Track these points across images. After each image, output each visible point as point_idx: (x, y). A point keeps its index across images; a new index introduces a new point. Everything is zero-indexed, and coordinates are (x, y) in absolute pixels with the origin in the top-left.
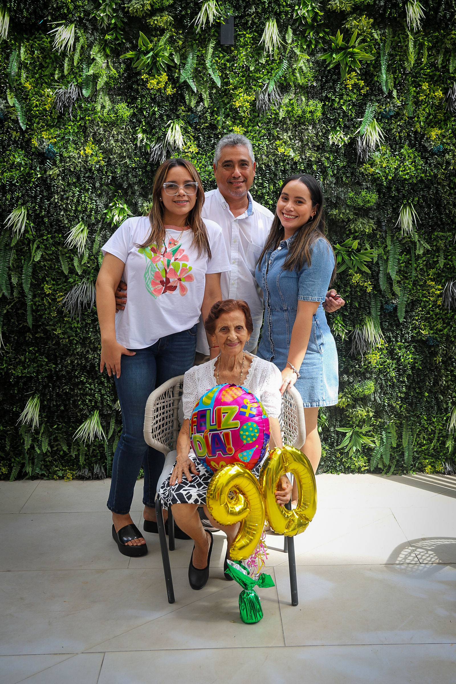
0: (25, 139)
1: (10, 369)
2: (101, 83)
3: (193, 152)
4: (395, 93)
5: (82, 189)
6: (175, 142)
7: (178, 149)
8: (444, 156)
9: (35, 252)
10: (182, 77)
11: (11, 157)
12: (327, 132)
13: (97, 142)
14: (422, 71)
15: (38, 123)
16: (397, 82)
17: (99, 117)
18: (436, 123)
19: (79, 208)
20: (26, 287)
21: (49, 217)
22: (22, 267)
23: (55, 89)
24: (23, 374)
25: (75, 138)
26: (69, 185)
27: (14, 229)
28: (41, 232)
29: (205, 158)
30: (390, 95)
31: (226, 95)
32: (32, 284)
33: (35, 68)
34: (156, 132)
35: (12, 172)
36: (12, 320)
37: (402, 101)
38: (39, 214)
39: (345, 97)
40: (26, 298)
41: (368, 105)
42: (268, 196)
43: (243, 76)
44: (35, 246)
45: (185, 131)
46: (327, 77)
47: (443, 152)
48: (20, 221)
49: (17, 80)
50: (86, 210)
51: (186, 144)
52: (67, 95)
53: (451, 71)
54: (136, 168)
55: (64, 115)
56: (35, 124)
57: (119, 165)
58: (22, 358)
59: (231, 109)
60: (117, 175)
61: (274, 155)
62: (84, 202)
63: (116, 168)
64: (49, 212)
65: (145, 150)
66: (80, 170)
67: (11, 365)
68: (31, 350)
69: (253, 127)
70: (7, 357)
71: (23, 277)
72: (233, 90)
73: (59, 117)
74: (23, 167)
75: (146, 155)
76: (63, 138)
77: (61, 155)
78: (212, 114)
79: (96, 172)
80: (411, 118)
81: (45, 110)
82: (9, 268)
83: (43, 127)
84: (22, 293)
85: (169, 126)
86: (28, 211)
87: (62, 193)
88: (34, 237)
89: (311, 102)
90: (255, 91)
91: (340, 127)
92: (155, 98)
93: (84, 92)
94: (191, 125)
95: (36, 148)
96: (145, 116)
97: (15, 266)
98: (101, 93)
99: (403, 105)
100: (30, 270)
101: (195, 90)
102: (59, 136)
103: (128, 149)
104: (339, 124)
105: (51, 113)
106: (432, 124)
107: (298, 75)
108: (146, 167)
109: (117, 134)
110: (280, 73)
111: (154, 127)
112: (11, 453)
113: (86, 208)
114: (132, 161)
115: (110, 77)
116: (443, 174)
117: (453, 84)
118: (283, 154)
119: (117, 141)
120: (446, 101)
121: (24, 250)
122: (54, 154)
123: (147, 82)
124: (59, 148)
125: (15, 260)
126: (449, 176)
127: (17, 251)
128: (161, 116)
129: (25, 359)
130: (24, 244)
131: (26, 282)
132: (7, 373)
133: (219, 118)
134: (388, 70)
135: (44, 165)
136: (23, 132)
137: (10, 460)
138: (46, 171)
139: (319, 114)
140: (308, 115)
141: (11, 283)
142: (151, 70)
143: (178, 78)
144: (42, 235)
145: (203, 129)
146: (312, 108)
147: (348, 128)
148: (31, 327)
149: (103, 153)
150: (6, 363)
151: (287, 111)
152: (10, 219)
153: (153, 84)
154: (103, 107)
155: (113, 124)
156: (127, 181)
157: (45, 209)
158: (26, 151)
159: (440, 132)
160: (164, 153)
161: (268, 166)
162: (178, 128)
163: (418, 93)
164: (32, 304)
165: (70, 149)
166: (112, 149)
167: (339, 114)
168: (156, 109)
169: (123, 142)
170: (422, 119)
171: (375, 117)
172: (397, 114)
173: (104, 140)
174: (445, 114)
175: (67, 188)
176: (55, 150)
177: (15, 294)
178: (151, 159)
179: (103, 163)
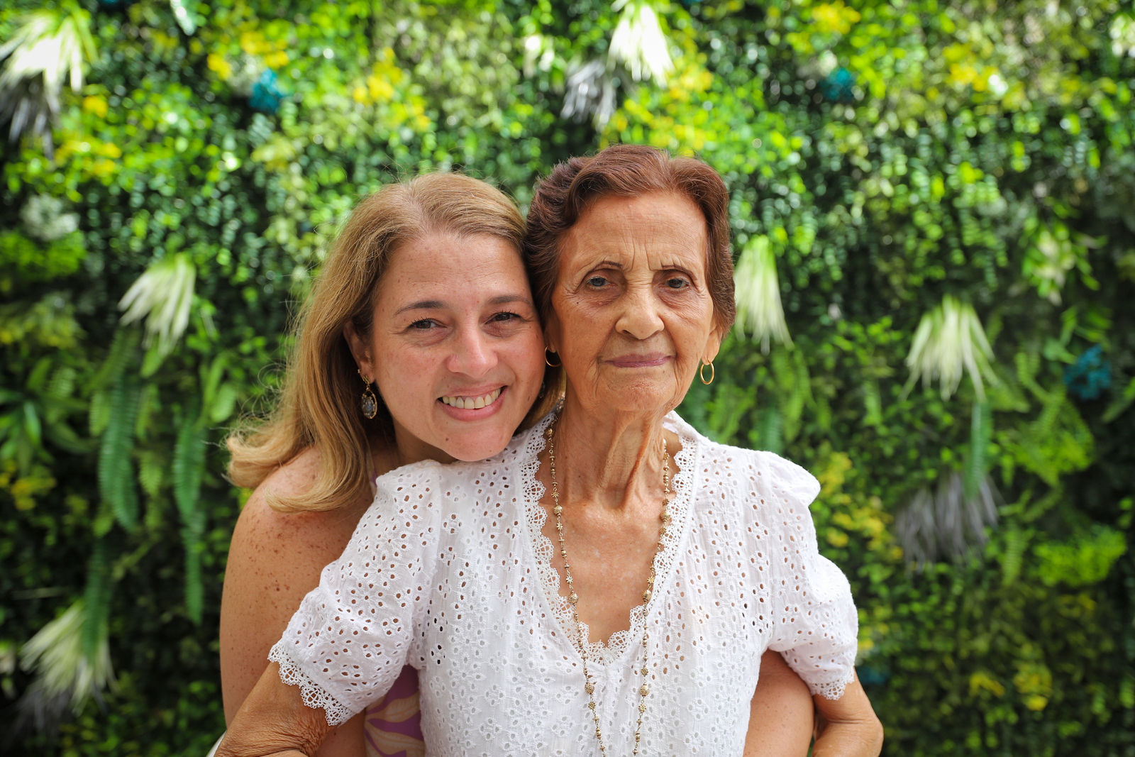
0: (194, 58)
3: (692, 88)
7: (653, 78)
9: (218, 388)
11: (150, 111)
12: (1109, 17)
13: (407, 63)
15: (232, 9)
20: (187, 500)
21: (258, 287)
22: (174, 438)
25: (343, 53)
26: (321, 189)
27: (154, 324)
28: (237, 332)
29: (731, 105)
34: (583, 32)
35: (149, 152)
36: (142, 601)
38: (229, 278)
40: (184, 532)
42: (925, 213)
44: (216, 373)
45: (670, 25)
48: (173, 299)
51: (673, 65)
54: (521, 138)
56: (222, 13)
57: (473, 129)
58: (168, 716)
60: (469, 159)
61: (942, 88)
63: (462, 138)
64: (259, 270)
65: (548, 85)
66: (355, 148)
67: (130, 739)
68: (194, 694)
69: (876, 8)
70: (119, 715)
71: (178, 467)
74: (184, 138)
75: (552, 98)
76: (305, 53)
77: (299, 105)
79: (401, 152)
83: (245, 20)
84: (173, 518)
85: (622, 11)
86: (198, 268)
87: (300, 215)
88: (212, 347)
94: (688, 9)
95: (225, 83)
97: (153, 433)
100: (200, 447)
102: (291, 46)
103: (498, 82)
108: (552, 134)
114: (510, 118)
118: (970, 89)
119: (464, 59)
121: (182, 386)
122: (278, 99)
124: (294, 82)
125: (156, 417)
127: (162, 388)
129: (177, 718)
130: (181, 368)
131: (187, 481)
135: (248, 131)
136: (185, 39)
138: (250, 148)
141: (139, 488)
144: (236, 341)
145: (725, 17)
148: (197, 620)
149: (423, 95)
150: (116, 734)
152: (140, 293)
156: (495, 174)
157: (248, 264)
158: (195, 91)
160: (609, 93)
161: (923, 124)
162: (649, 15)
164: (202, 552)
165: (327, 83)
166: (450, 83)
169: (484, 62)
175: (315, 201)
176: (281, 87)
177: (153, 520)
178: (568, 111)
179: (424, 124)
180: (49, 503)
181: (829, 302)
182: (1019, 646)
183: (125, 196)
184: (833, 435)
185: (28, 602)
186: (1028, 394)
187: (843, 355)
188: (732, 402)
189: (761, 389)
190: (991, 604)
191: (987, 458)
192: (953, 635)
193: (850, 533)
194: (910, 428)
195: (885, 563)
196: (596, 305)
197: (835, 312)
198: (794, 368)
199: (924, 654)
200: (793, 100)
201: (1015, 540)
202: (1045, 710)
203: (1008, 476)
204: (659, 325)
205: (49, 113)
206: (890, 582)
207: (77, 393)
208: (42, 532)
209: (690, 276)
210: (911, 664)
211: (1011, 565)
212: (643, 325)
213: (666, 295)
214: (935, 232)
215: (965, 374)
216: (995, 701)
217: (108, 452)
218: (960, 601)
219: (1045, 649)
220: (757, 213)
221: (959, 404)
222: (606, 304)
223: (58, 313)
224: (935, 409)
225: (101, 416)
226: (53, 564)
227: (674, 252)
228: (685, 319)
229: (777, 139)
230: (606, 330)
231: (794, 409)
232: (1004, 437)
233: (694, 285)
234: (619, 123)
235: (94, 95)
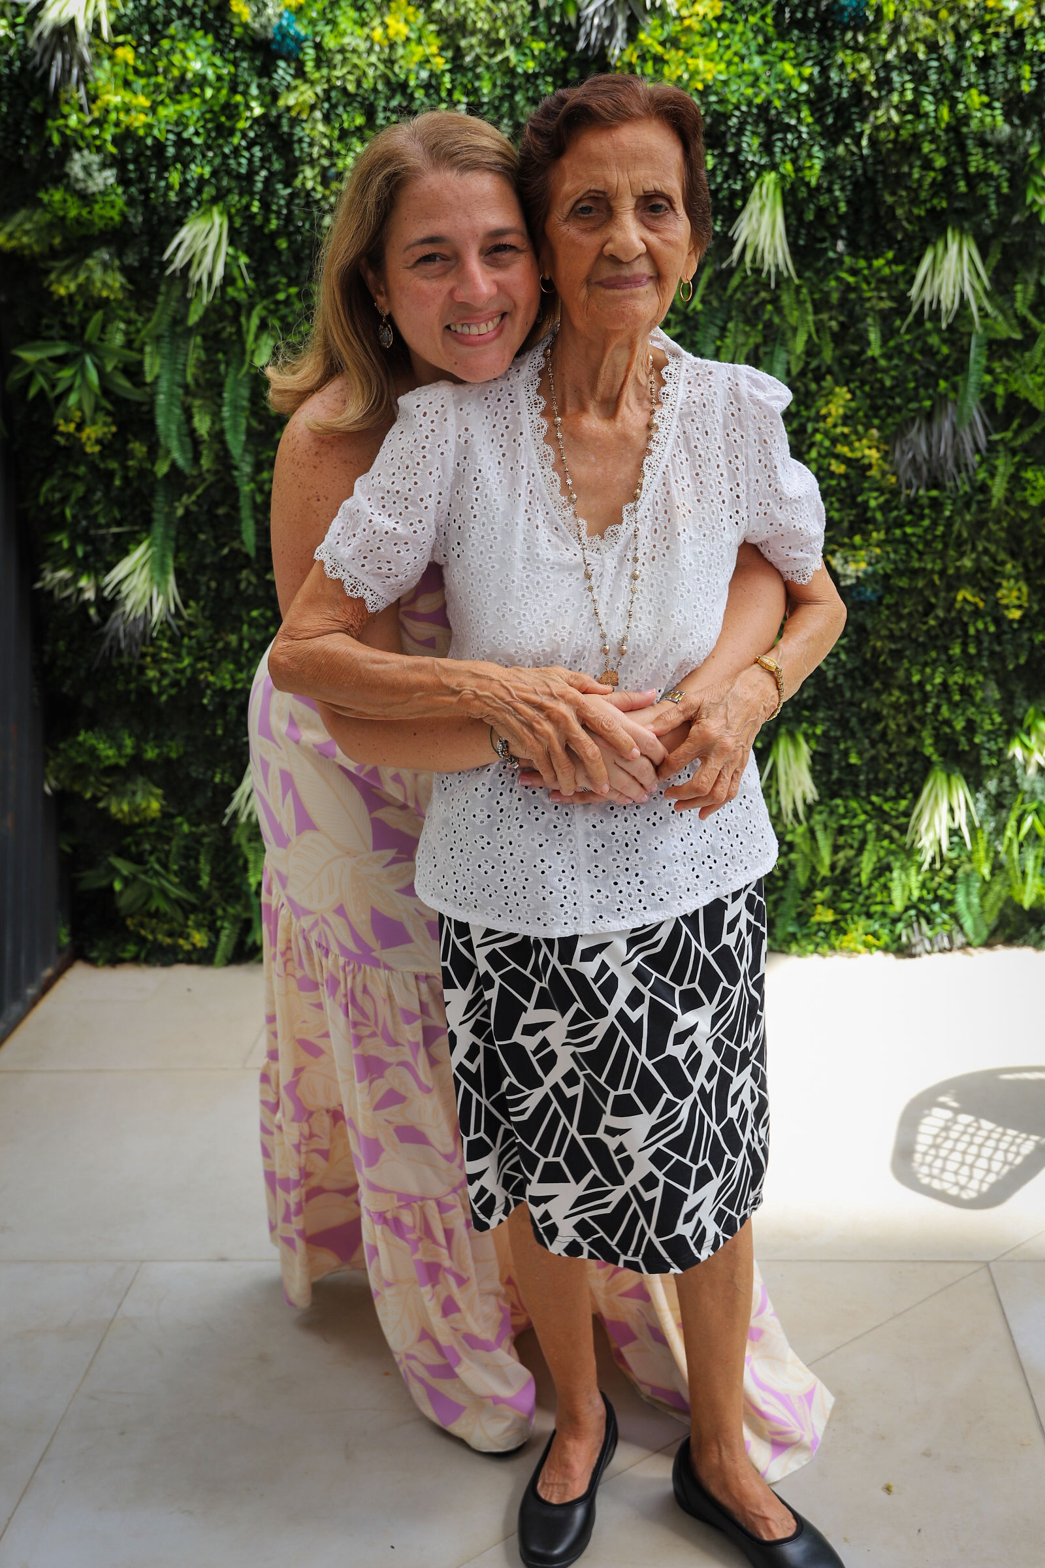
1: (202, 670)
3: (705, 16)
9: (257, 338)
11: (177, 59)
20: (236, 443)
21: (289, 235)
22: (221, 385)
24: (235, 682)
26: (344, 135)
27: (195, 275)
28: (272, 281)
29: (743, 34)
32: (250, 432)
35: (179, 102)
36: (202, 537)
38: (262, 227)
40: (236, 473)
42: (931, 142)
44: (255, 321)
48: (211, 250)
54: (536, 75)
57: (488, 67)
58: (233, 639)
60: (485, 100)
63: (478, 77)
64: (289, 219)
65: (562, 17)
66: (375, 90)
67: (201, 659)
68: (254, 619)
70: (190, 638)
71: (226, 412)
74: (211, 86)
75: (565, 32)
77: (318, 47)
79: (419, 94)
82: (186, 387)
84: (224, 459)
86: (230, 218)
87: (325, 162)
88: (250, 296)
95: (245, 26)
97: (202, 381)
100: (245, 392)
103: (512, 17)
108: (565, 70)
112: (216, 895)
114: (525, 54)
121: (225, 335)
122: (299, 41)
124: (312, 23)
125: (202, 365)
127: (204, 338)
129: (241, 641)
130: (222, 317)
131: (235, 426)
132: (193, 681)
135: (271, 78)
137: (213, 912)
138: (275, 96)
141: (192, 432)
144: (274, 290)
148: (252, 553)
149: (439, 33)
150: (189, 654)
152: (180, 244)
156: (511, 117)
157: (278, 213)
158: (217, 38)
160: (622, 24)
161: (933, 47)
164: (252, 491)
165: (345, 24)
166: (465, 19)
175: (337, 146)
176: (301, 29)
177: (206, 463)
178: (581, 45)
179: (440, 64)
180: (112, 447)
181: (835, 237)
182: (1003, 563)
183: (159, 147)
184: (836, 368)
185: (103, 538)
186: (1023, 323)
187: (849, 288)
188: (741, 339)
189: (769, 325)
190: (980, 525)
191: (981, 387)
192: (942, 555)
193: (848, 461)
194: (910, 359)
195: (881, 490)
196: (584, 231)
197: (841, 246)
198: (800, 303)
199: (914, 573)
200: (803, 25)
201: (1003, 465)
202: (1021, 621)
203: (1000, 404)
204: (642, 248)
205: (83, 65)
206: (885, 508)
207: (129, 344)
208: (111, 474)
209: (670, 201)
210: (903, 583)
211: (998, 488)
212: (627, 248)
213: (648, 220)
214: (940, 162)
215: (964, 304)
216: (977, 613)
217: (161, 398)
218: (949, 522)
219: (1025, 565)
220: (767, 147)
221: (957, 334)
222: (594, 230)
223: (106, 266)
224: (934, 340)
225: (152, 366)
226: (122, 506)
227: (654, 178)
228: (664, 241)
229: (788, 68)
230: (594, 254)
231: (799, 344)
232: (997, 366)
233: (673, 209)
234: (632, 55)
235: (122, 44)
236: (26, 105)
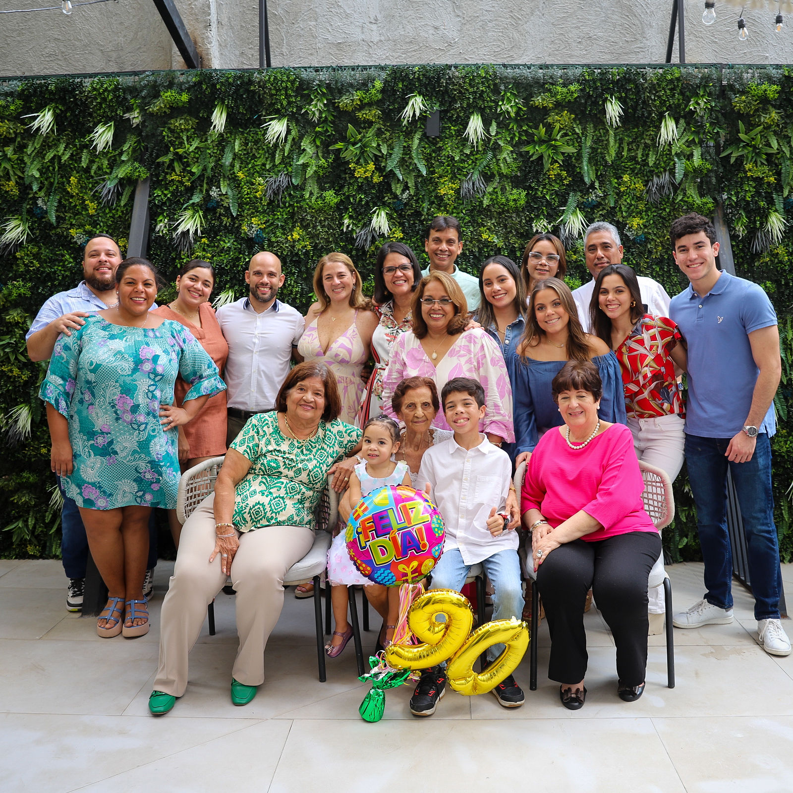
0: (236, 225)
2: (310, 172)
4: (597, 185)
5: (288, 273)
6: (380, 228)
7: (383, 234)
8: (646, 246)
10: (388, 166)
11: (222, 242)
12: (531, 220)
13: (305, 227)
14: (623, 164)
15: (249, 209)
16: (599, 174)
17: (308, 204)
18: (637, 213)
19: (285, 291)
23: (266, 177)
25: (284, 224)
30: (592, 186)
31: (431, 183)
33: (248, 158)
34: (363, 219)
35: (221, 256)
37: (604, 191)
39: (547, 187)
41: (571, 195)
43: (448, 165)
45: (390, 217)
46: (530, 167)
47: (645, 242)
49: (230, 170)
50: (292, 293)
51: (391, 230)
52: (277, 183)
53: (650, 165)
55: (274, 201)
56: (246, 211)
57: (325, 250)
59: (436, 197)
61: (479, 241)
62: (290, 285)
65: (351, 235)
66: (287, 255)
69: (458, 213)
72: (438, 178)
73: (268, 204)
74: (232, 251)
75: (352, 240)
76: (272, 224)
77: (269, 240)
78: (417, 201)
79: (302, 257)
80: (614, 208)
81: (256, 197)
83: (253, 213)
85: (375, 212)
86: (235, 294)
89: (515, 191)
90: (460, 180)
91: (544, 215)
92: (362, 186)
93: (293, 180)
94: (396, 212)
95: (245, 233)
96: (352, 203)
98: (310, 181)
99: (605, 196)
101: (401, 178)
102: (267, 221)
103: (335, 234)
104: (543, 212)
105: (262, 200)
106: (634, 214)
107: (502, 165)
108: (351, 252)
109: (325, 220)
110: (485, 163)
111: (361, 214)
113: (291, 291)
114: (338, 246)
115: (319, 167)
116: (646, 262)
117: (653, 177)
118: (487, 240)
119: (323, 226)
120: (647, 192)
122: (263, 239)
123: (354, 171)
124: (268, 233)
126: (652, 265)
128: (367, 202)
133: (424, 205)
134: (589, 162)
135: (253, 249)
136: (233, 219)
139: (522, 202)
140: (512, 203)
142: (358, 160)
143: (385, 167)
145: (408, 215)
146: (515, 197)
147: (552, 216)
149: (309, 238)
151: (491, 199)
152: (218, 301)
153: (360, 172)
154: (311, 194)
155: (320, 210)
158: (236, 236)
159: (641, 222)
160: (369, 238)
161: (472, 252)
162: (383, 214)
163: (620, 184)
165: (278, 234)
166: (319, 234)
167: (542, 203)
168: (363, 197)
170: (623, 208)
171: (577, 206)
172: (600, 204)
173: (311, 226)
174: (646, 205)
176: (264, 235)
178: (356, 244)
179: (309, 247)
205: (190, 243)
234: (373, 248)
235: (204, 237)
236: (170, 255)
